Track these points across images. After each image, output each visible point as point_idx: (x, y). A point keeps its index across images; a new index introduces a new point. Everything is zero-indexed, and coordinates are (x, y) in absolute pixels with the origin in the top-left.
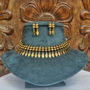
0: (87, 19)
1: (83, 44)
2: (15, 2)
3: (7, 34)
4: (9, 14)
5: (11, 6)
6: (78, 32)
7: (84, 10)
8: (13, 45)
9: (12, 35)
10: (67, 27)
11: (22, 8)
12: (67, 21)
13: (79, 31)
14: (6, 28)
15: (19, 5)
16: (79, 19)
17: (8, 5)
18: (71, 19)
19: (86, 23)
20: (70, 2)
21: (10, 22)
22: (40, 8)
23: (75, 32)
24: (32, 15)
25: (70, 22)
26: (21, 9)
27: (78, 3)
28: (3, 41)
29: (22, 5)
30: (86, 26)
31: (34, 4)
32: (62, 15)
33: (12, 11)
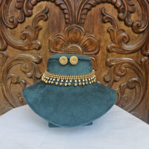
0: (113, 52)
1: (108, 76)
2: (45, 34)
3: (36, 63)
4: (38, 44)
5: (40, 36)
6: (103, 64)
7: (111, 43)
8: (41, 73)
9: (41, 64)
10: (94, 58)
11: (51, 39)
12: (94, 53)
13: (105, 63)
14: (35, 57)
15: (49, 36)
16: (105, 51)
17: (38, 36)
18: (97, 51)
19: (112, 56)
20: (98, 35)
21: (39, 51)
22: (68, 39)
23: (100, 64)
24: (60, 46)
25: (96, 54)
26: (49, 40)
27: (105, 35)
28: (32, 69)
29: (51, 36)
30: (112, 59)
31: (62, 36)
32: (89, 47)
33: (41, 41)
